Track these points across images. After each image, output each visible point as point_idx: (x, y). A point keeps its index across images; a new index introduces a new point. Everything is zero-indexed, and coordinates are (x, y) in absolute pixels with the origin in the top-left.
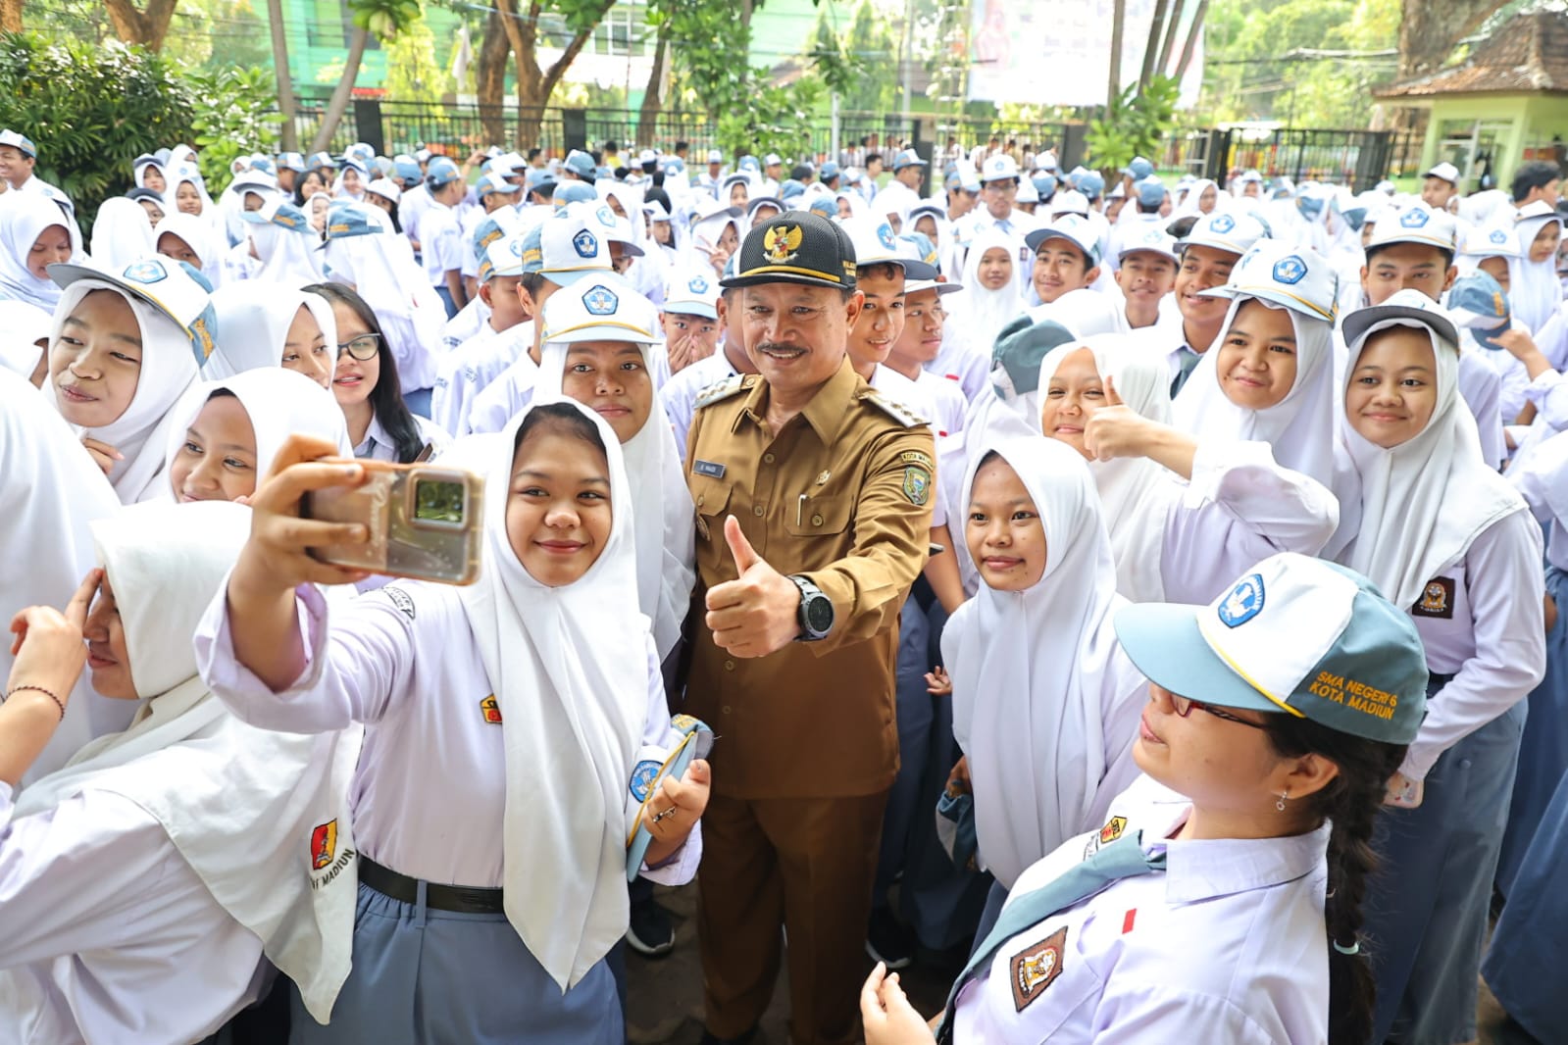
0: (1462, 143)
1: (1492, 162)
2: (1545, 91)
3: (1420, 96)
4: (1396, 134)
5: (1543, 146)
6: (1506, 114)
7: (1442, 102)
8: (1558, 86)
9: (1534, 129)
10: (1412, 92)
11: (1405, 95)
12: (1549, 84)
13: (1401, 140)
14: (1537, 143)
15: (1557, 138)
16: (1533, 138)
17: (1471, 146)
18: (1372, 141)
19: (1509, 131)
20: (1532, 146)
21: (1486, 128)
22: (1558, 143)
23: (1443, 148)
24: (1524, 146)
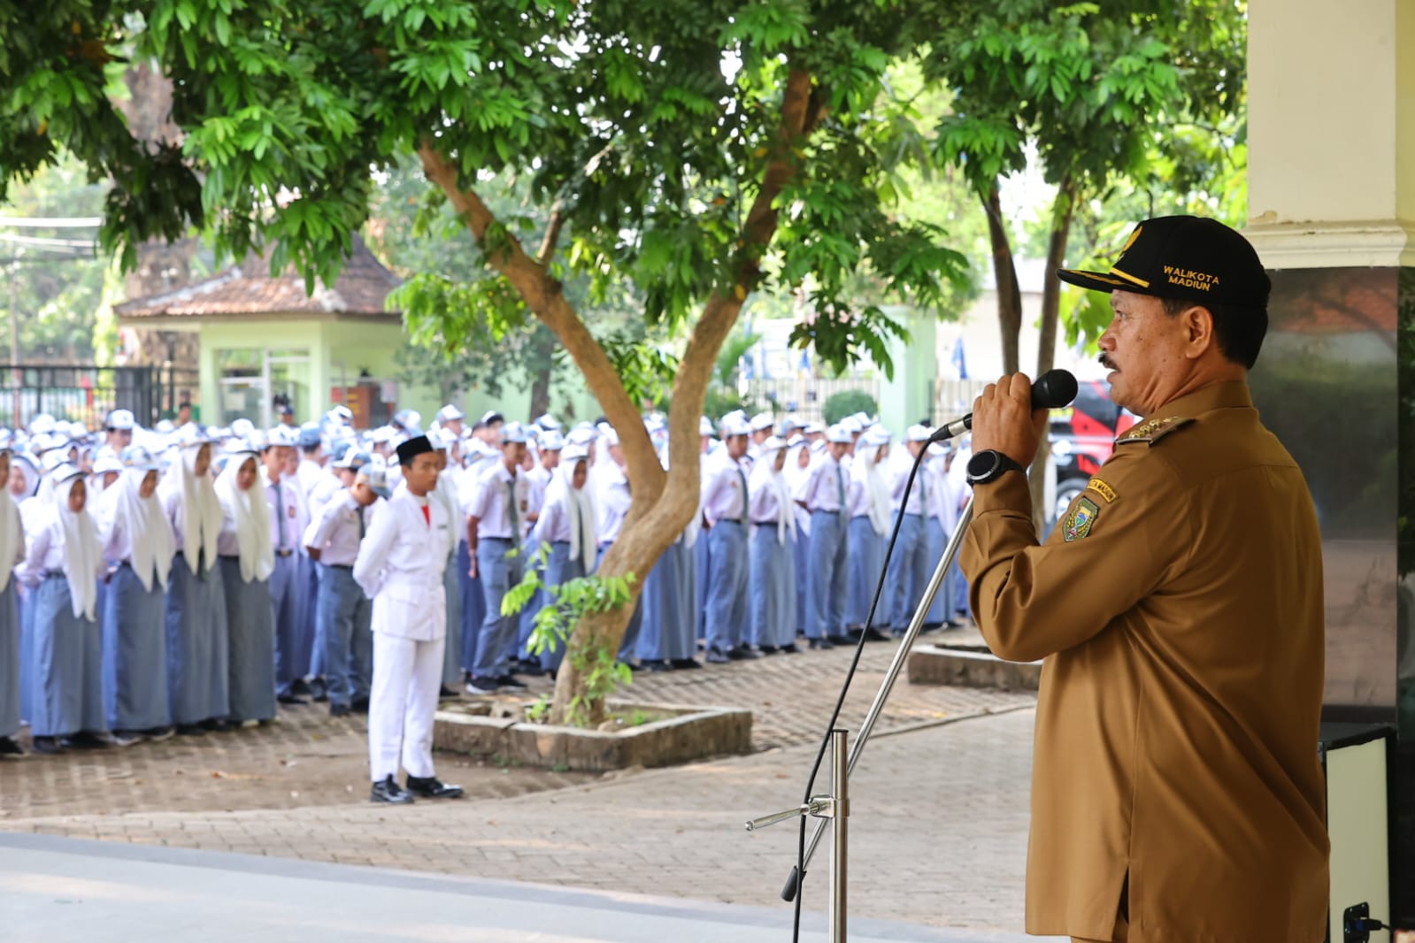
0: (251, 381)
1: (292, 406)
2: (338, 313)
3: (184, 317)
4: (160, 370)
5: (352, 384)
6: (298, 343)
7: (213, 326)
8: (354, 308)
9: (336, 361)
10: (171, 311)
11: (163, 315)
12: (343, 306)
13: (165, 378)
14: (344, 380)
15: (365, 374)
16: (337, 373)
17: (263, 384)
18: (130, 379)
19: (307, 365)
20: (339, 384)
21: (277, 360)
22: (365, 380)
23: (226, 389)
24: (330, 385)
